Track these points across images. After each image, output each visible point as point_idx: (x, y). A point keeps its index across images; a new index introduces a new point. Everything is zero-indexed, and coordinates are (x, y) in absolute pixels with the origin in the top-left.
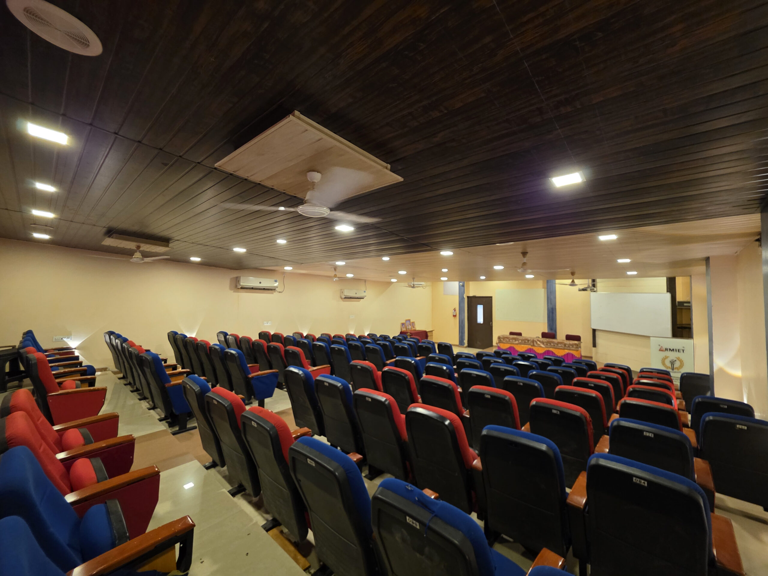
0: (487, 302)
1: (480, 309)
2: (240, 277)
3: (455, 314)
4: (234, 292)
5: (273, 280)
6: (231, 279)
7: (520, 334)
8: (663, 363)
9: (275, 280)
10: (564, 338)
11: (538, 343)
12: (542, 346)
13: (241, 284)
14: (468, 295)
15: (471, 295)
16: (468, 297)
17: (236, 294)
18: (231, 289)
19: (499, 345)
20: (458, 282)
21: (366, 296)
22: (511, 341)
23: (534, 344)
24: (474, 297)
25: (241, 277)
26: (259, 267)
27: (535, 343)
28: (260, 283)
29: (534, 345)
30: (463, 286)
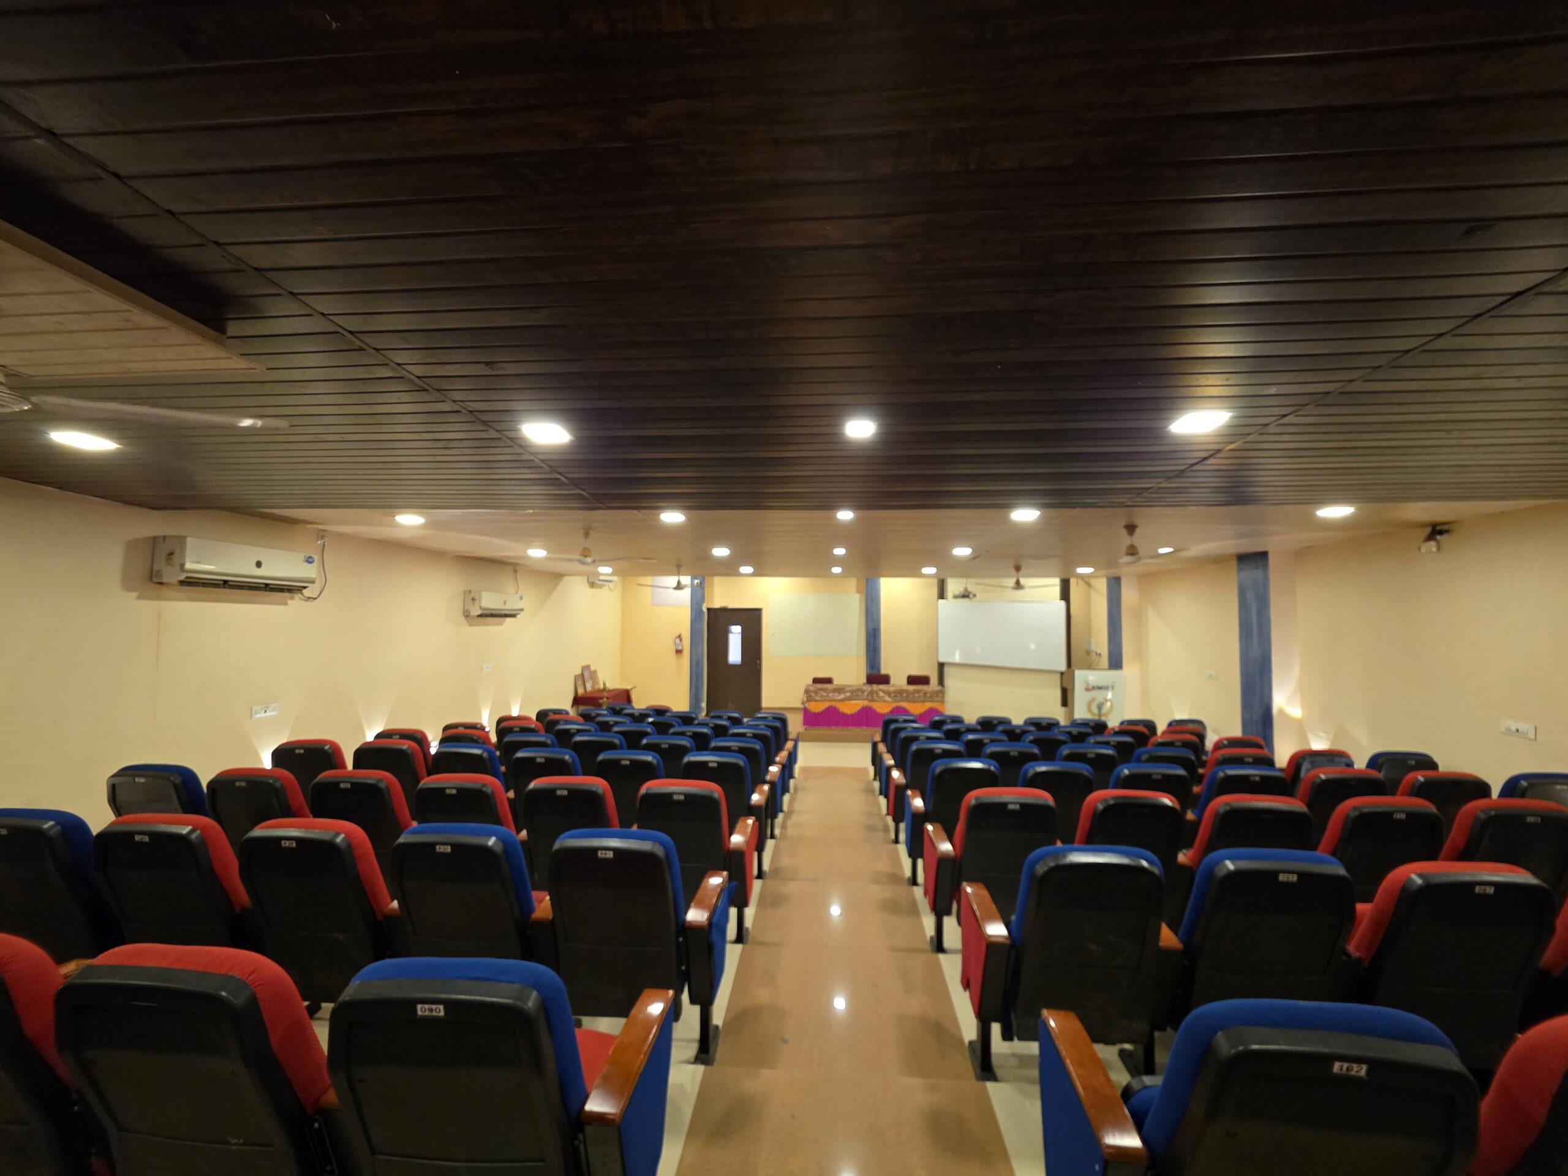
0: (751, 619)
1: (735, 634)
2: (182, 540)
3: (680, 648)
4: (139, 598)
5: (301, 556)
6: (132, 546)
7: (829, 681)
8: (1090, 710)
9: (308, 555)
10: (905, 681)
11: (881, 694)
12: (888, 699)
13: (189, 566)
14: (710, 606)
15: (717, 604)
16: (709, 610)
17: (149, 606)
18: (128, 584)
19: (807, 705)
20: (689, 577)
21: (522, 610)
22: (831, 695)
23: (872, 697)
24: (724, 610)
25: (189, 540)
26: (257, 507)
27: (875, 695)
28: (259, 564)
29: (872, 700)
30: (701, 585)
